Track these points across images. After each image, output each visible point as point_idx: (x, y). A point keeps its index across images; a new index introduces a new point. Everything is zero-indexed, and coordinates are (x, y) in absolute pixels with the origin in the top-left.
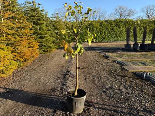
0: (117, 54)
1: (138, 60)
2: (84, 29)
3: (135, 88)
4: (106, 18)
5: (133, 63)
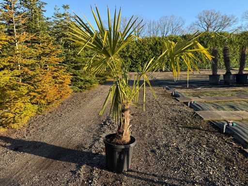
0: (195, 91)
1: (226, 100)
2: (146, 51)
3: (204, 146)
4: (183, 31)
5: (215, 106)
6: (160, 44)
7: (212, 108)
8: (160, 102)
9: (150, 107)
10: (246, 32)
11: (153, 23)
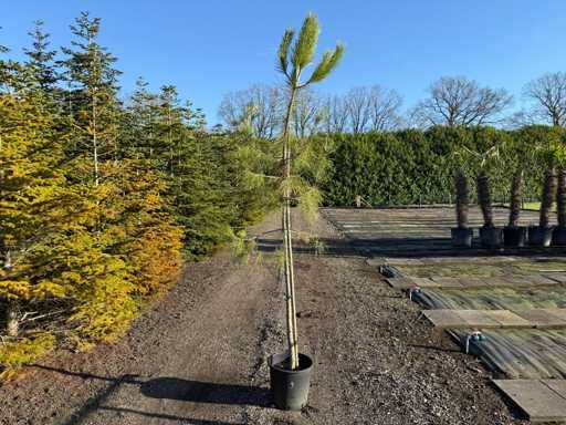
3: (433, 375)
5: (457, 299)
6: (349, 147)
7: (453, 303)
8: (357, 287)
9: (340, 300)
10: (530, 128)
11: (335, 100)
